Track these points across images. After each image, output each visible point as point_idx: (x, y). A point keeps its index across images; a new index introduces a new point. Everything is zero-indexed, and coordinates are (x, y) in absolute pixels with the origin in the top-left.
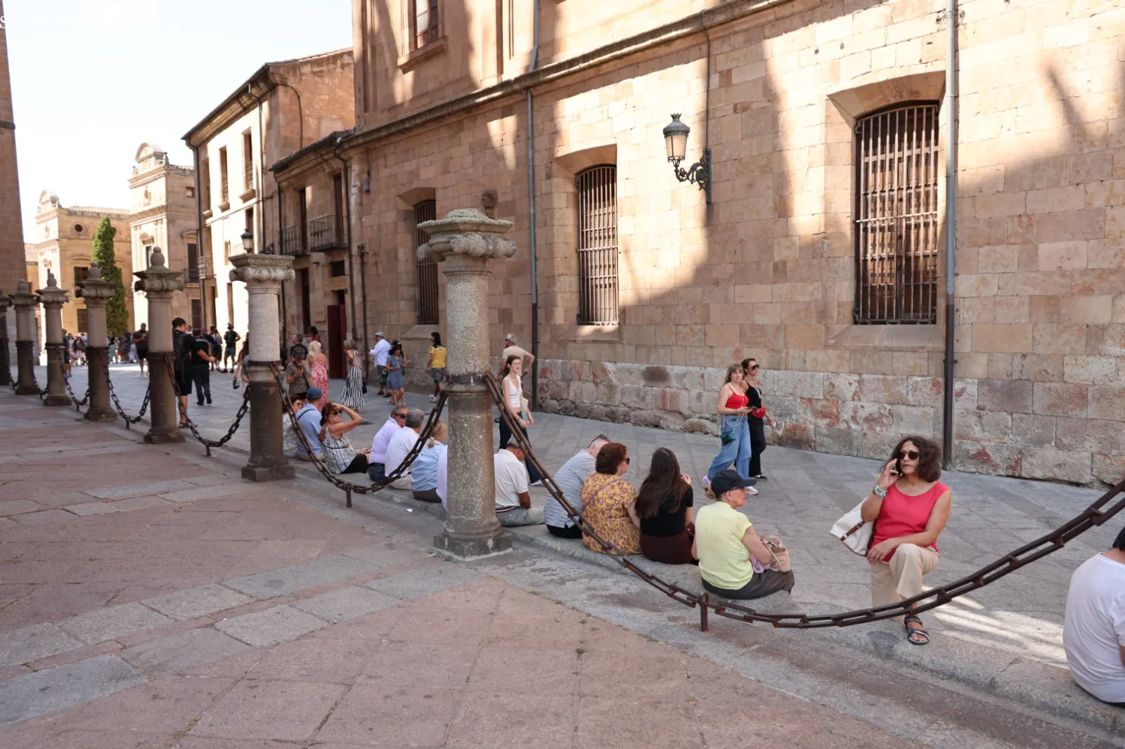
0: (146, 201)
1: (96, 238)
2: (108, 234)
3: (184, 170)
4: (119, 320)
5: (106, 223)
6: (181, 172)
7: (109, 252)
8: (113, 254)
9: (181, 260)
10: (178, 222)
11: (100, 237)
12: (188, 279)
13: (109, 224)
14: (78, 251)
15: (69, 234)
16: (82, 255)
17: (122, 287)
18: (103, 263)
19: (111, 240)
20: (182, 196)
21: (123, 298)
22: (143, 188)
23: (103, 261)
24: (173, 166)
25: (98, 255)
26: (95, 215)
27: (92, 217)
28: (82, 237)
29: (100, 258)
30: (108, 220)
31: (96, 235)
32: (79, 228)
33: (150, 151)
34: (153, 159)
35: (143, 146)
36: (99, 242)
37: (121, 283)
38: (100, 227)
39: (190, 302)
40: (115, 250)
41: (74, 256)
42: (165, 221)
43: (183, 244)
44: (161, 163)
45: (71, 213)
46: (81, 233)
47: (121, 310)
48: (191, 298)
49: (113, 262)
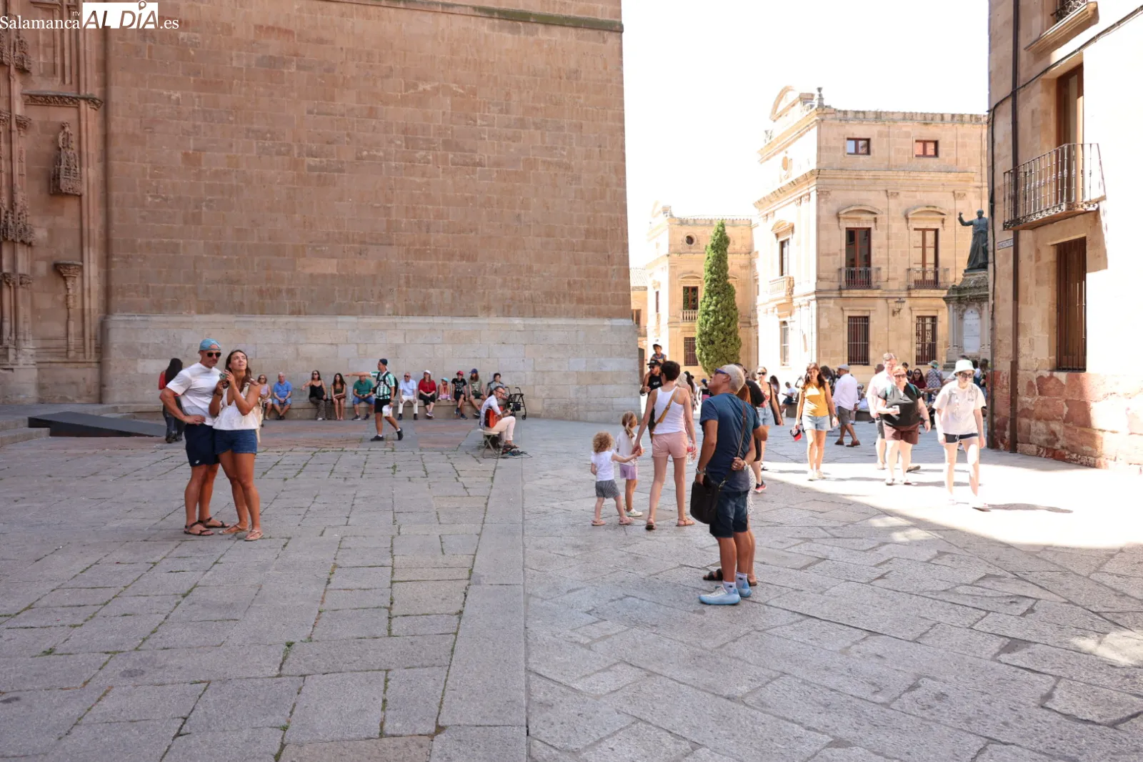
0: (784, 173)
1: (709, 249)
2: (721, 244)
3: (845, 112)
4: (731, 350)
5: (721, 229)
6: (840, 115)
7: (722, 264)
8: (726, 268)
9: (835, 254)
10: (834, 194)
11: (712, 247)
12: (844, 284)
13: (724, 230)
14: (688, 268)
15: (679, 247)
16: (692, 272)
17: (735, 309)
18: (715, 280)
19: (725, 249)
20: (840, 154)
21: (736, 323)
22: (781, 155)
23: (715, 276)
24: (829, 107)
25: (709, 270)
26: (708, 223)
27: (705, 225)
28: (692, 251)
29: (712, 273)
30: (723, 225)
31: (709, 246)
32: (690, 240)
33: (792, 96)
34: (799, 105)
35: (785, 91)
36: (712, 254)
37: (734, 304)
38: (713, 235)
39: (846, 319)
40: (729, 262)
41: (684, 273)
42: (814, 195)
43: (840, 228)
44: (812, 106)
45: (683, 223)
46: (693, 245)
47: (733, 339)
48: (847, 314)
49: (726, 277)
